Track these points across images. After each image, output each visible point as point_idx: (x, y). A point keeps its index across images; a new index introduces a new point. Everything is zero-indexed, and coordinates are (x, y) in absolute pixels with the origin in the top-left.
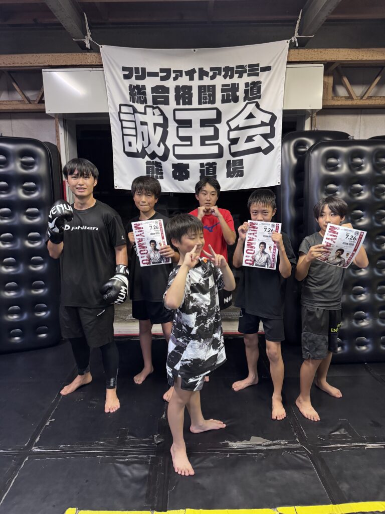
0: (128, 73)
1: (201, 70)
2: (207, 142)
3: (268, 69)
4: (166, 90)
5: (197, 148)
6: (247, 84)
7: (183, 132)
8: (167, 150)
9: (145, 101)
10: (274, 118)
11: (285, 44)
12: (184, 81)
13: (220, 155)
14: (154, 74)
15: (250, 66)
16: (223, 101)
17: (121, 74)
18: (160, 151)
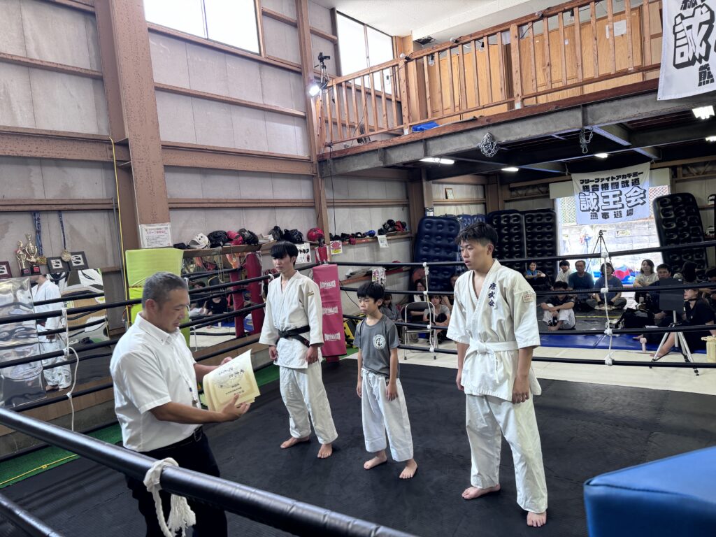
0: (582, 182)
1: (612, 177)
2: (616, 203)
3: (642, 173)
4: (598, 186)
5: (612, 206)
6: (633, 180)
7: (606, 200)
8: (599, 208)
9: (589, 191)
10: (645, 191)
11: (649, 163)
12: (605, 182)
13: (623, 207)
14: (593, 181)
15: (634, 173)
16: (622, 187)
17: (579, 183)
18: (596, 209)
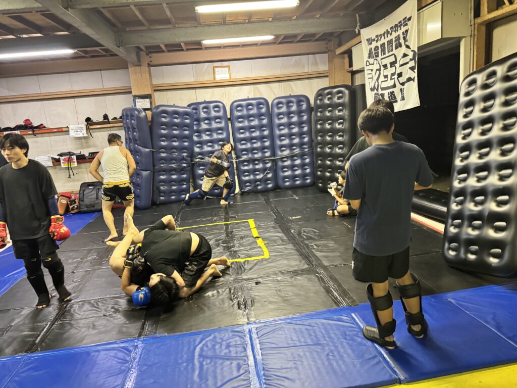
1: (387, 30)
2: (393, 77)
3: (410, 19)
4: (378, 48)
5: (389, 82)
6: (403, 33)
8: (378, 85)
9: (373, 57)
12: (383, 40)
13: (394, 86)
14: (374, 40)
15: (404, 19)
16: (396, 48)
17: (366, 43)
